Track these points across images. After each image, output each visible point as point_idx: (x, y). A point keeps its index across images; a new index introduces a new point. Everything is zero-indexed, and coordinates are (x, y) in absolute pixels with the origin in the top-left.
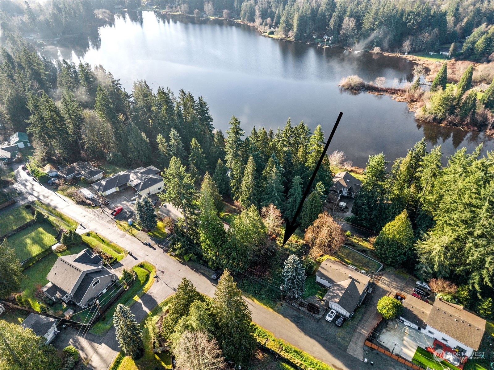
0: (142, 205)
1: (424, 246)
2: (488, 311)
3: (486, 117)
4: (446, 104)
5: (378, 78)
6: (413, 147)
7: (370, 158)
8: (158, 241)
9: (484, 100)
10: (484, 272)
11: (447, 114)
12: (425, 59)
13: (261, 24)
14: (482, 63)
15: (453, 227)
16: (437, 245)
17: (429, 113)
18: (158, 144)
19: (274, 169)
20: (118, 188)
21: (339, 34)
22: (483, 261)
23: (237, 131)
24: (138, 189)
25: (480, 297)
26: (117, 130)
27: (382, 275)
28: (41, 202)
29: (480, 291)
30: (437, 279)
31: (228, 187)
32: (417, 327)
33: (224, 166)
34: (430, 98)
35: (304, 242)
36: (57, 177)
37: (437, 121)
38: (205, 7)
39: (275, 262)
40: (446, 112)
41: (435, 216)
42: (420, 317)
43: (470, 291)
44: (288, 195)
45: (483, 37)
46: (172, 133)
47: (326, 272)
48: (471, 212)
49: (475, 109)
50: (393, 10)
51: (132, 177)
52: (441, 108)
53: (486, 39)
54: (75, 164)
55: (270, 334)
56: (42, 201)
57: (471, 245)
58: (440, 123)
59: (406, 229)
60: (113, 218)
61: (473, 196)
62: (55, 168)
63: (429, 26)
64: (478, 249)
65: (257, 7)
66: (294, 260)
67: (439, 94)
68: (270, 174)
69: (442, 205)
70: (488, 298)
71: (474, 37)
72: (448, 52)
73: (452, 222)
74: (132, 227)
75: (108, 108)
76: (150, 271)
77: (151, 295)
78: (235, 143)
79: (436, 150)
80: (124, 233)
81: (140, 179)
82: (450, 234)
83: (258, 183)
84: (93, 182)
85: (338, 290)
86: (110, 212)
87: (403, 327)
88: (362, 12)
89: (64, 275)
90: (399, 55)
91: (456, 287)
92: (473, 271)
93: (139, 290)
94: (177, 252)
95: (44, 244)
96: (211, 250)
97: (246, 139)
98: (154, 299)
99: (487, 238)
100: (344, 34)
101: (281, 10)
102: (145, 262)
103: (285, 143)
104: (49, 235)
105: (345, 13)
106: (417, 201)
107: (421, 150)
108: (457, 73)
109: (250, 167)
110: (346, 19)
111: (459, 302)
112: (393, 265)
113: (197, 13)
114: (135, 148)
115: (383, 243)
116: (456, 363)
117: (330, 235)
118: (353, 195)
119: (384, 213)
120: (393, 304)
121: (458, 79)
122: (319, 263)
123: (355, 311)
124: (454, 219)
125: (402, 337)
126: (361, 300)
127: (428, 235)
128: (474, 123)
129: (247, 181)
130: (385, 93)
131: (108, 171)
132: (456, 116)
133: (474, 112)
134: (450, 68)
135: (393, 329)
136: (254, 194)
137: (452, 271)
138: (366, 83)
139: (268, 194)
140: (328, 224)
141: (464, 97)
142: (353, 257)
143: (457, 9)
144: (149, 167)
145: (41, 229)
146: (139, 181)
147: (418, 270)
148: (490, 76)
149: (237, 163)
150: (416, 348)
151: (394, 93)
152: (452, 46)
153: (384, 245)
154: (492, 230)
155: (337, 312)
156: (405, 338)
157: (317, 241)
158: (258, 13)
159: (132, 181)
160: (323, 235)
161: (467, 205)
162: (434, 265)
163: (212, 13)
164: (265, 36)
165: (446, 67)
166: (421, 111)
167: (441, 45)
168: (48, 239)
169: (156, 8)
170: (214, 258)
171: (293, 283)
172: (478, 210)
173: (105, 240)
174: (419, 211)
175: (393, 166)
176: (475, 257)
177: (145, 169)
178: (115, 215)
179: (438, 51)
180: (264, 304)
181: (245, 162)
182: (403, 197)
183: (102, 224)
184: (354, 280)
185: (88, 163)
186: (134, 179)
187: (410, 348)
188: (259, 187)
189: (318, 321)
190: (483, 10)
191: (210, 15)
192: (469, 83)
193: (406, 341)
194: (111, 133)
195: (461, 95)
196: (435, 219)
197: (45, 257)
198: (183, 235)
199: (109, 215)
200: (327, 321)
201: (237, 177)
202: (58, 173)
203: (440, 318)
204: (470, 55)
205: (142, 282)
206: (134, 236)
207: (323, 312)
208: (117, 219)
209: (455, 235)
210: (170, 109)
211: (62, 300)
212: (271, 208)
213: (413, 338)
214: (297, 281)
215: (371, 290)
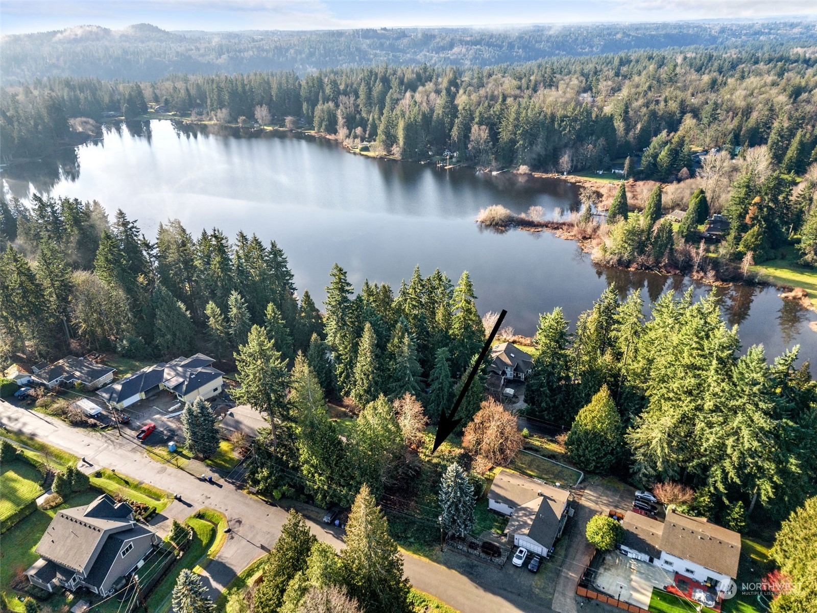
0: (195, 413)
1: (638, 435)
2: (740, 522)
3: (690, 255)
4: (632, 240)
5: (532, 208)
6: (600, 298)
7: (541, 319)
8: (224, 472)
9: (683, 232)
10: (727, 463)
11: (636, 254)
12: (593, 180)
13: (348, 136)
14: (671, 182)
15: (674, 403)
16: (656, 431)
17: (611, 254)
18: (208, 318)
19: (406, 340)
20: (143, 393)
21: (467, 148)
22: (722, 447)
23: (342, 287)
24: (180, 391)
25: (727, 502)
26: (136, 300)
27: (584, 488)
28: (5, 429)
29: (726, 492)
30: (664, 484)
31: (330, 377)
32: (646, 558)
33: (322, 344)
34: (609, 233)
35: (462, 451)
36: (31, 384)
37: (623, 264)
38: (256, 112)
39: (421, 487)
40: (633, 250)
41: (647, 389)
42: (649, 542)
43: (712, 496)
44: (430, 380)
45: (666, 148)
46: (233, 298)
47: (503, 491)
48: (695, 376)
49: (672, 245)
50: (540, 114)
51: (168, 373)
52: (626, 245)
53: (670, 150)
54: (61, 361)
55: (431, 597)
56: (8, 428)
57: (703, 424)
58: (628, 267)
59: (609, 414)
60: (139, 443)
61: (695, 352)
62: (28, 371)
63: (592, 135)
64: (714, 430)
65: (339, 112)
66: (457, 472)
67: (620, 227)
68: (400, 347)
69: (654, 372)
70: (737, 501)
71: (655, 149)
72: (623, 170)
73: (671, 395)
74: (175, 455)
75: (119, 266)
76: (216, 522)
77: (223, 561)
78: (340, 305)
79: (634, 297)
80: (162, 465)
81: (182, 376)
82: (672, 413)
83: (381, 364)
84: (98, 389)
85: (525, 515)
86: (134, 434)
87: (628, 561)
88: (496, 117)
89: (69, 541)
90: (556, 176)
91: (691, 492)
92: (711, 466)
93: (201, 556)
94: (261, 486)
95: (19, 498)
96: (320, 475)
97: (358, 297)
98: (229, 568)
99: (722, 412)
100: (473, 148)
101: (376, 116)
102: (207, 509)
103: (414, 303)
104: (26, 481)
105: (473, 119)
106: (616, 375)
107: (611, 301)
108: (639, 197)
109: (366, 341)
110: (475, 128)
111: (699, 514)
112: (598, 471)
113: (244, 121)
114: (167, 327)
115: (579, 439)
116: (710, 602)
117: (502, 433)
118: (522, 376)
119: (573, 396)
120: (608, 525)
121: (642, 206)
122: (490, 481)
123: (554, 545)
124: (673, 390)
125: (629, 576)
126: (560, 528)
127: (641, 418)
128: (673, 264)
129: (364, 362)
130: (545, 229)
131: (121, 368)
132: (649, 256)
133: (671, 249)
134: (629, 191)
135: (614, 565)
136: (376, 383)
137: (683, 469)
138: (515, 215)
139: (399, 380)
140: (497, 417)
141: (655, 228)
142: (538, 466)
143: (626, 112)
144: (195, 356)
145: (11, 474)
146: (181, 380)
147: (635, 473)
148: (685, 200)
149: (345, 335)
150: (651, 590)
151: (557, 228)
152: (627, 161)
153: (581, 443)
154: (727, 399)
155: (528, 551)
156: (633, 577)
157: (484, 446)
158: (341, 121)
159: (167, 380)
160: (491, 436)
161: (688, 367)
162: (655, 463)
163: (267, 122)
164: (355, 154)
165: (624, 189)
166: (600, 252)
167: (612, 160)
168: (27, 488)
169: (173, 115)
170: (326, 487)
171: (457, 509)
172: (704, 372)
173: (130, 481)
174: (622, 388)
175: (579, 323)
176: (711, 441)
177: (189, 360)
178: (143, 438)
179: (608, 169)
180: (415, 552)
181: (358, 333)
182: (598, 370)
183: (121, 456)
184: (546, 498)
185: (85, 358)
186: (171, 377)
187: (643, 591)
188: (383, 371)
189: (501, 567)
190: (660, 113)
191: (265, 125)
192: (659, 211)
193: (636, 582)
194: (124, 306)
195: (651, 226)
196: (647, 394)
197: (24, 518)
198: (270, 455)
199: (131, 439)
200: (516, 567)
201: (346, 358)
202: (33, 378)
203: (679, 538)
204: (653, 173)
205: (205, 542)
206: (182, 469)
207: (507, 554)
208: (146, 445)
209: (678, 414)
210: (225, 260)
211: (63, 587)
212: (408, 400)
213: (644, 576)
214: (463, 506)
215: (572, 511)
